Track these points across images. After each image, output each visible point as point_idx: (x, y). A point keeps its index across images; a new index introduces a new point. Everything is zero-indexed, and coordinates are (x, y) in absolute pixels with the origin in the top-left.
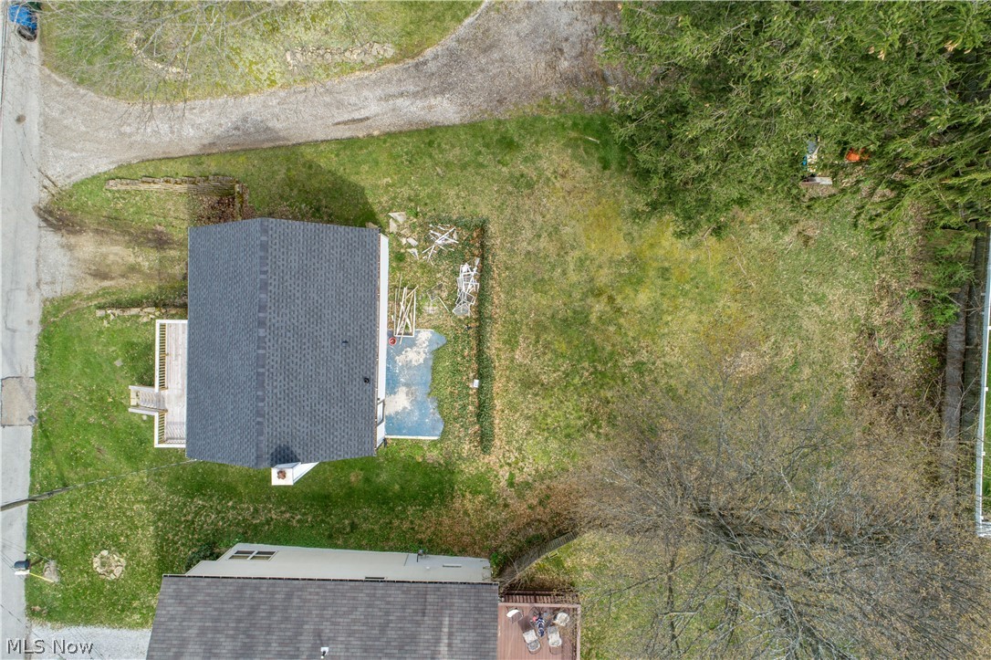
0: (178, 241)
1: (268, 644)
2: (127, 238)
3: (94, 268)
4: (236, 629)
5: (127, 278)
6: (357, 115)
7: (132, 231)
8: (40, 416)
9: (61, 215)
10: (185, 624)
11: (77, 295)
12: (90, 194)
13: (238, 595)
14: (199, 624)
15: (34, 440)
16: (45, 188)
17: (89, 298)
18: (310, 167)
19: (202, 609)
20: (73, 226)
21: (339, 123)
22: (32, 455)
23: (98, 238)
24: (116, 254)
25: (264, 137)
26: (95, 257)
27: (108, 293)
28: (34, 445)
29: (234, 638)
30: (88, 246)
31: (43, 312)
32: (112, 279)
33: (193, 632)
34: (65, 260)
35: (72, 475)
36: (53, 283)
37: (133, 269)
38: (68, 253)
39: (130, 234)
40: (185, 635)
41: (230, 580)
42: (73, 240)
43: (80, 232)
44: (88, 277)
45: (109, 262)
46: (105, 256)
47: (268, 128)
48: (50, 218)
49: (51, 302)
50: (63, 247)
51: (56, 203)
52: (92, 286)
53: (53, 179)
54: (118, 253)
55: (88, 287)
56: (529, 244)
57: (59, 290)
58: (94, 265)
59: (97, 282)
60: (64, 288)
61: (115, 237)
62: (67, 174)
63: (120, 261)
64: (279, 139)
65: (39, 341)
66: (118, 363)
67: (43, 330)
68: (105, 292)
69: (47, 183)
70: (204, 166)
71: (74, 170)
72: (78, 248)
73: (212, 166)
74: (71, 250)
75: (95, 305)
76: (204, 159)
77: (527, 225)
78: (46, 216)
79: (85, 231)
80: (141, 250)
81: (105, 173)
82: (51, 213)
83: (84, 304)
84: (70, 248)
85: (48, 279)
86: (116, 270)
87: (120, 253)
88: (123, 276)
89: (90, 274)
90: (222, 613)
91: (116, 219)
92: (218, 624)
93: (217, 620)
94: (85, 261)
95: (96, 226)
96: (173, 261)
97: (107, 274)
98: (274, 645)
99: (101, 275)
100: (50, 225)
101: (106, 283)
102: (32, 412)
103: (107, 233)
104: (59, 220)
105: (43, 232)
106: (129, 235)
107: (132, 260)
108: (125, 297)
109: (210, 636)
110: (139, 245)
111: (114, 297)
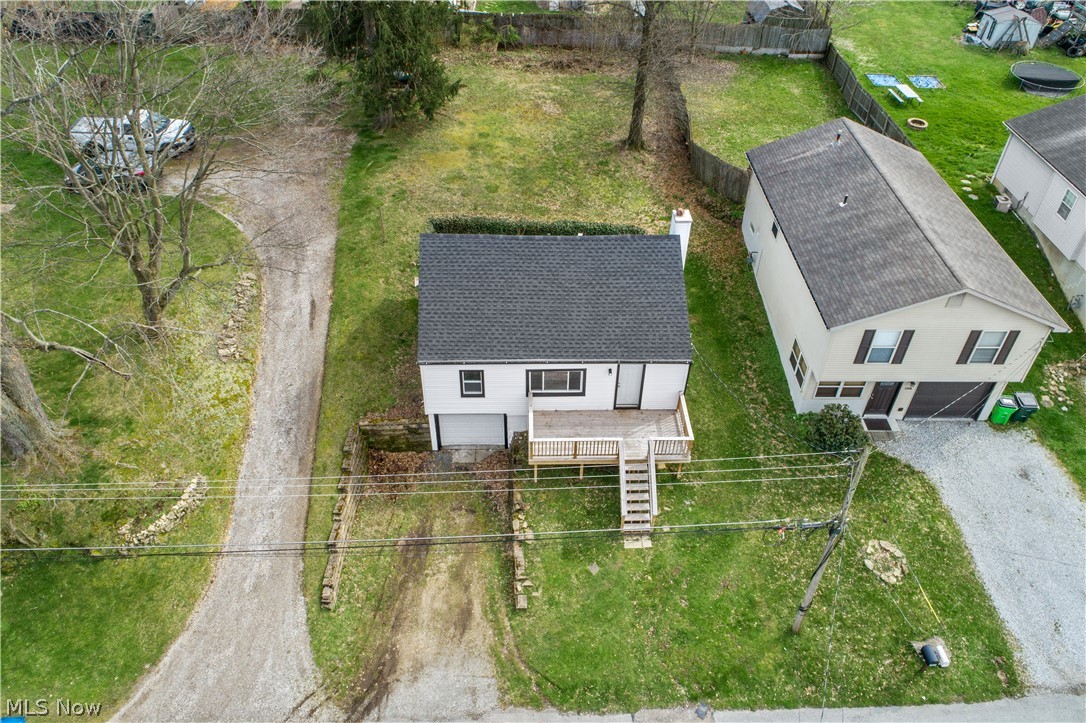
0: (421, 521)
1: (855, 236)
2: (410, 585)
3: (452, 630)
4: (853, 259)
5: (470, 582)
6: (307, 310)
7: (400, 579)
8: (694, 699)
9: (363, 685)
10: (867, 292)
11: (494, 653)
12: (336, 637)
13: (821, 272)
14: (862, 283)
15: (735, 706)
16: (313, 711)
17: (499, 632)
18: (355, 338)
19: (847, 288)
20: (384, 664)
21: (311, 325)
22: (761, 708)
23: (406, 624)
24: (434, 598)
25: (306, 401)
26: (435, 628)
27: (492, 607)
28: (745, 706)
29: (862, 257)
30: (416, 642)
31: (522, 705)
32: (470, 602)
33: (871, 283)
34: (437, 674)
35: (773, 625)
36: (474, 692)
37: (457, 575)
38: (427, 670)
39: (405, 581)
40: (878, 287)
41: (809, 282)
42: (405, 664)
43: (394, 653)
44: (466, 637)
45: (445, 607)
46: (436, 614)
47: (298, 397)
48: (366, 702)
49: (505, 692)
50: (416, 679)
51: (342, 695)
52: (480, 632)
53: (301, 698)
54: (432, 594)
55: (481, 637)
56: (455, 194)
57: (486, 682)
58: (447, 629)
59: (474, 624)
60: (482, 674)
61: (407, 601)
62: (297, 675)
63: (443, 592)
64: (313, 384)
65: (571, 709)
66: (595, 569)
67: (553, 705)
68: (490, 610)
69: (305, 709)
70: (329, 462)
71: (294, 663)
72: (419, 656)
73: (330, 453)
74: (422, 667)
75: (510, 620)
76: (319, 463)
77: (437, 195)
78: (360, 709)
79: (394, 645)
80: (430, 565)
81: (308, 611)
82: (358, 701)
83: (509, 640)
84: (418, 668)
85: (466, 700)
86: (457, 597)
87: (431, 593)
88: (467, 588)
89: (462, 634)
90: (844, 273)
91: (380, 601)
92: (856, 271)
93: (852, 274)
94: (440, 644)
95: (388, 630)
96: (449, 526)
97: (462, 610)
98: (854, 231)
99: (464, 620)
100: (377, 701)
101: (477, 610)
102: (690, 713)
103: (401, 611)
104: (371, 688)
105: (388, 712)
106: (407, 582)
107: (444, 577)
108: (498, 581)
109: (869, 271)
110: (422, 567)
111: (498, 595)
